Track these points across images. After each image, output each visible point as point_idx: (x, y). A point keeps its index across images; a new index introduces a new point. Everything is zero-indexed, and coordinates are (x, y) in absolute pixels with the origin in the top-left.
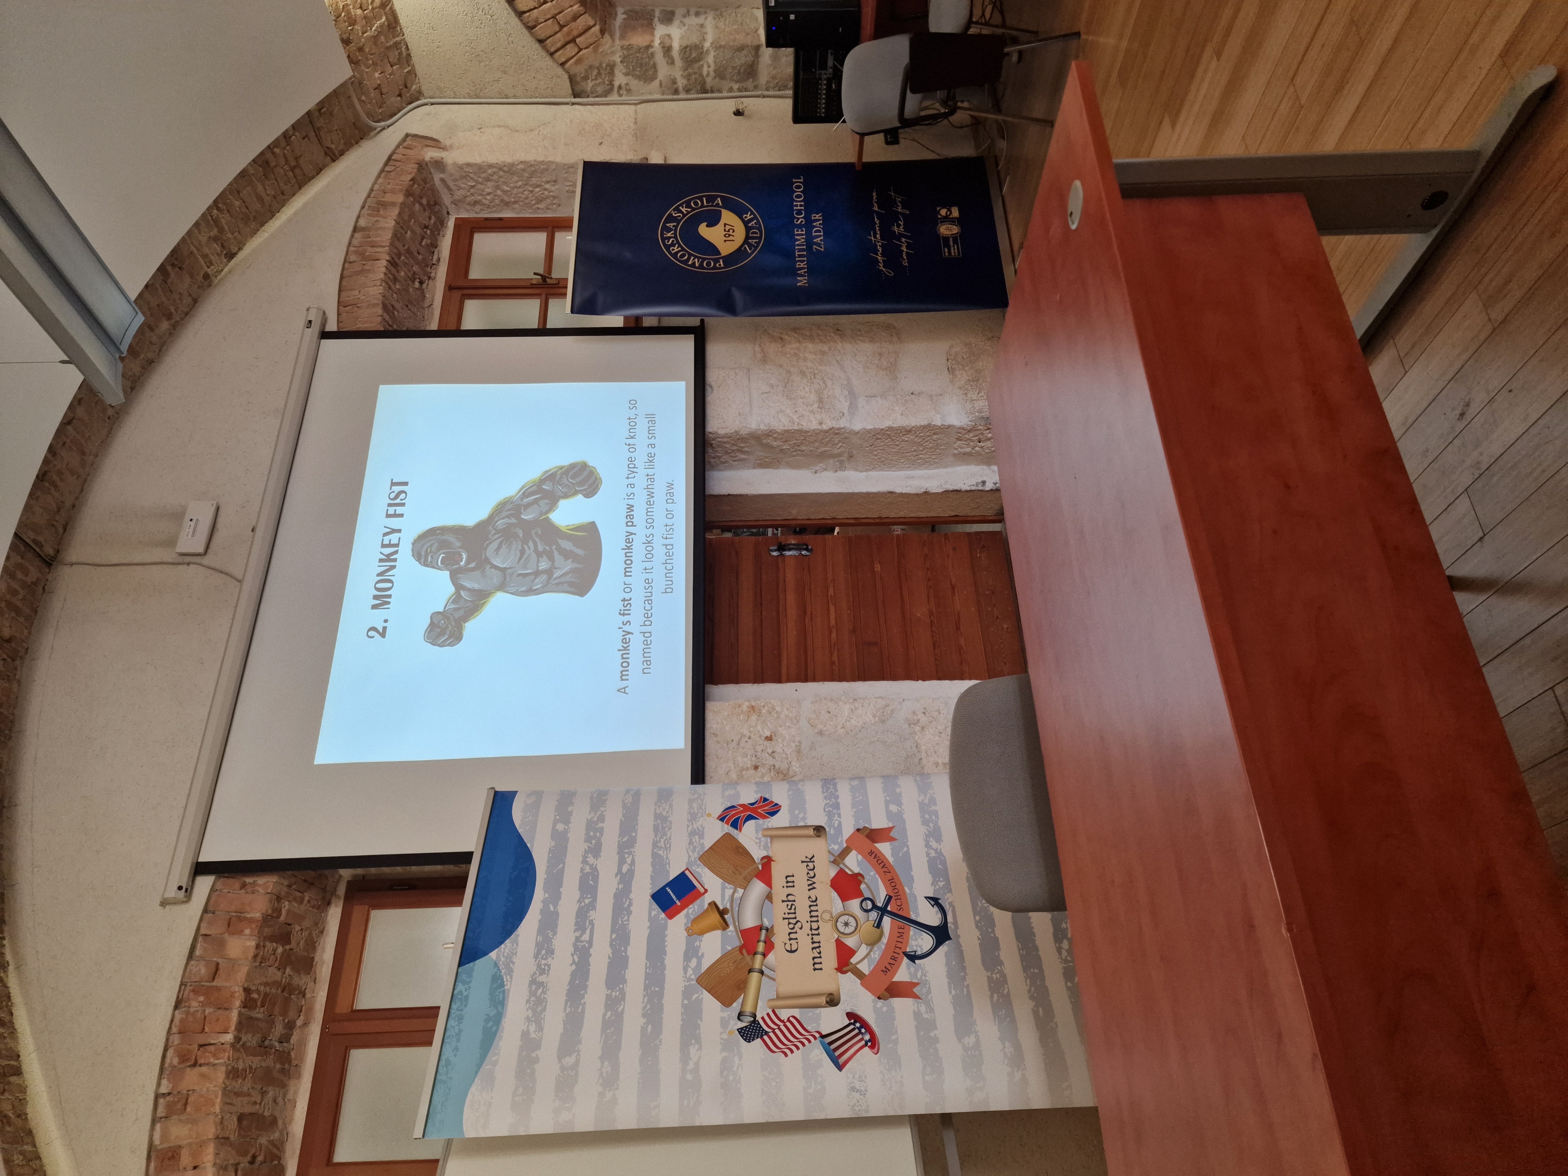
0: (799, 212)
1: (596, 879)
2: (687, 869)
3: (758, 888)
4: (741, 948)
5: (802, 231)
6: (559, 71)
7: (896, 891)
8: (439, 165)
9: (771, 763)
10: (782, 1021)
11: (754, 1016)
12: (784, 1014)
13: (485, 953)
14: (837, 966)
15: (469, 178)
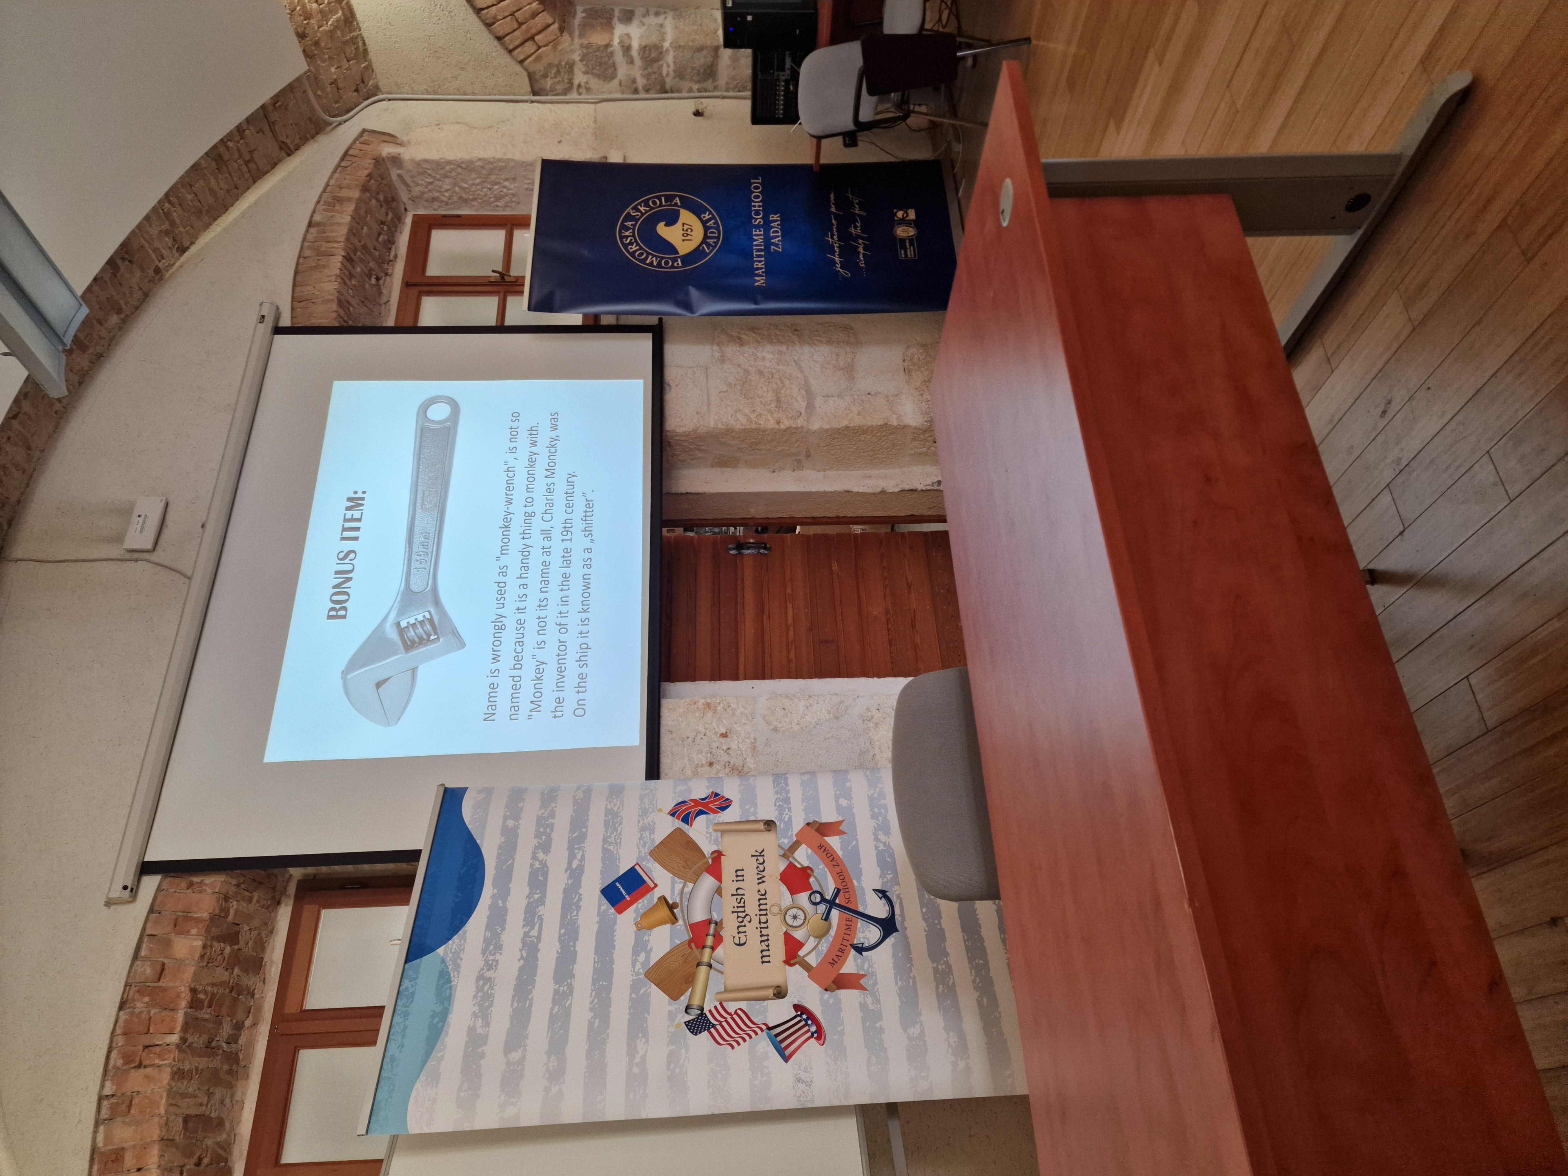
0: (757, 213)
1: (546, 875)
2: (637, 864)
3: (708, 882)
4: (690, 942)
5: (760, 231)
6: (518, 68)
7: (844, 884)
8: (396, 160)
9: (726, 760)
10: (730, 1014)
11: (702, 1009)
12: (732, 1007)
13: (432, 950)
14: (784, 959)
15: (426, 175)
